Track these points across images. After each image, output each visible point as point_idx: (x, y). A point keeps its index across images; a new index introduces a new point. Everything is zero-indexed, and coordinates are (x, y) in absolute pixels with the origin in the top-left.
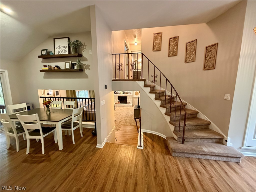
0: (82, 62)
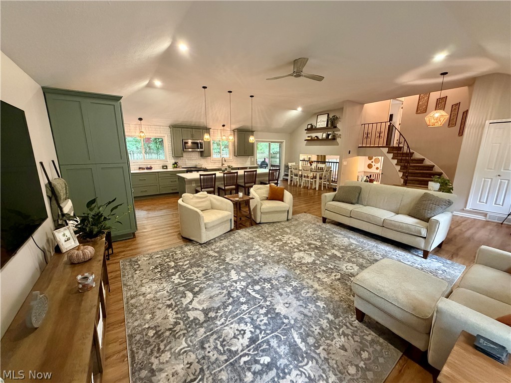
0: (336, 132)
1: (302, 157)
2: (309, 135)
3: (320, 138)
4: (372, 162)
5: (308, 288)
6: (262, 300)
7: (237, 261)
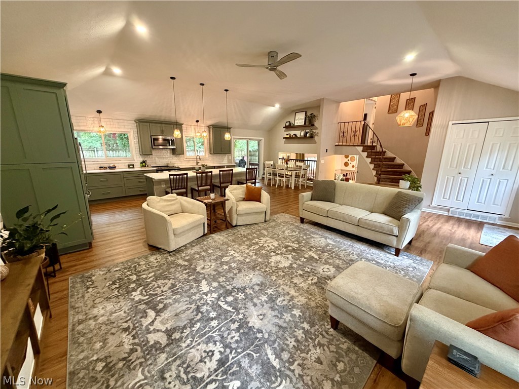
0: (313, 130)
1: (281, 155)
2: (288, 133)
3: (298, 136)
4: (348, 160)
5: (284, 295)
6: (234, 313)
7: (209, 270)
